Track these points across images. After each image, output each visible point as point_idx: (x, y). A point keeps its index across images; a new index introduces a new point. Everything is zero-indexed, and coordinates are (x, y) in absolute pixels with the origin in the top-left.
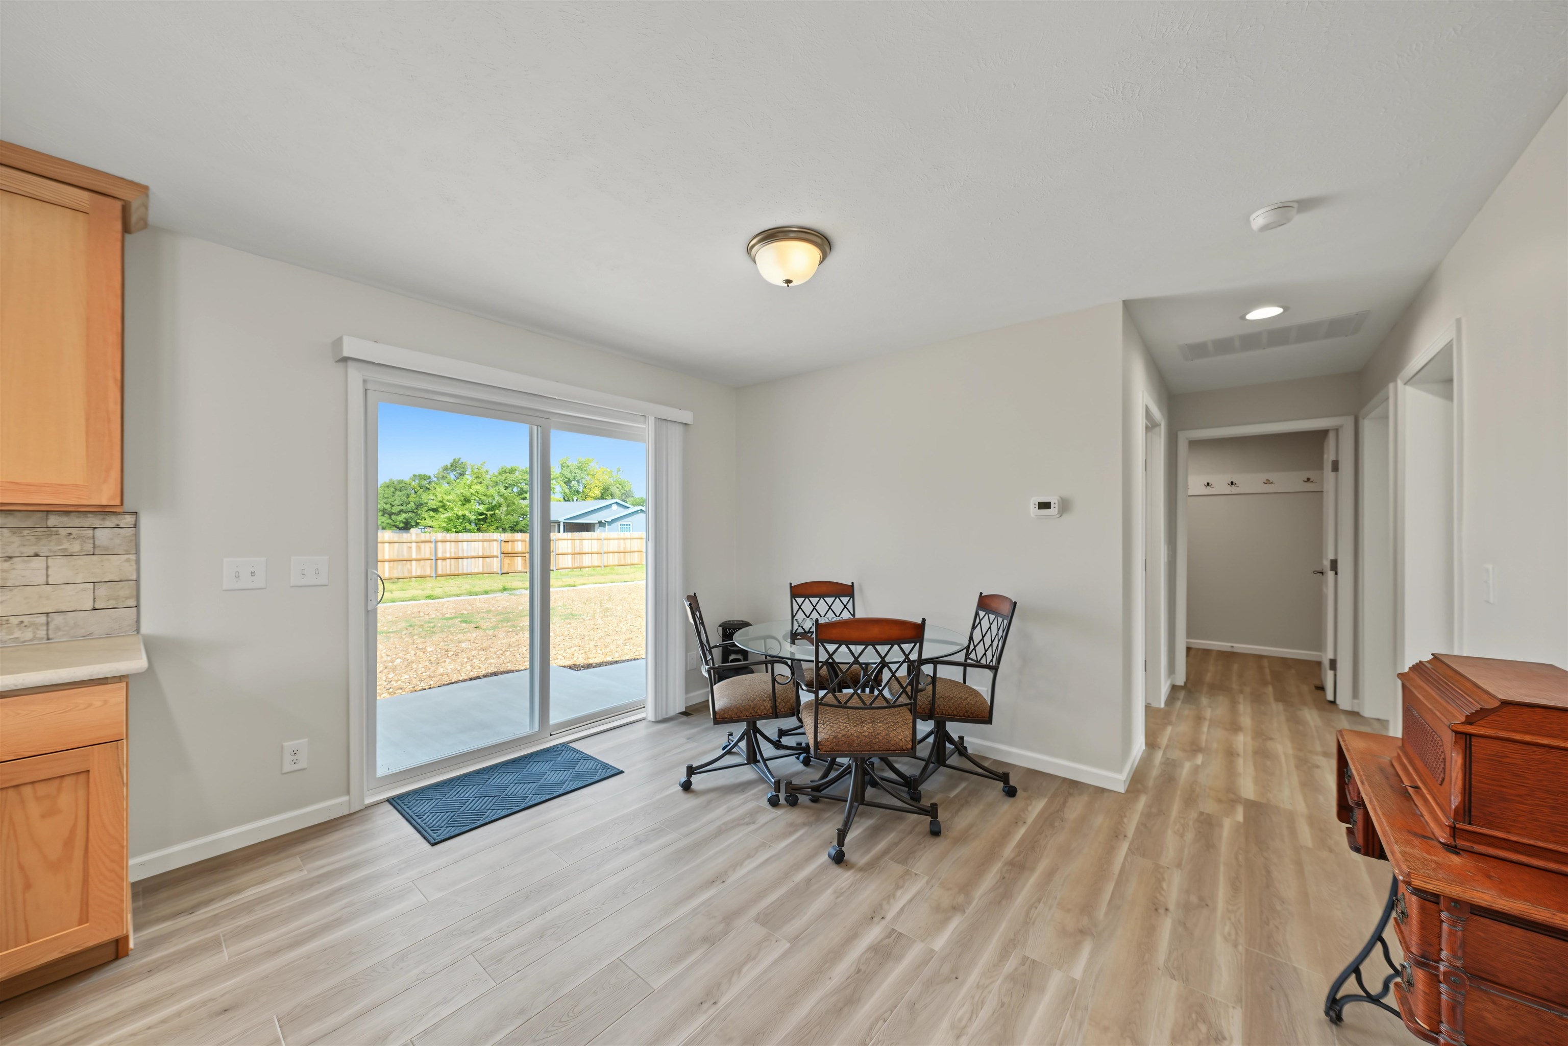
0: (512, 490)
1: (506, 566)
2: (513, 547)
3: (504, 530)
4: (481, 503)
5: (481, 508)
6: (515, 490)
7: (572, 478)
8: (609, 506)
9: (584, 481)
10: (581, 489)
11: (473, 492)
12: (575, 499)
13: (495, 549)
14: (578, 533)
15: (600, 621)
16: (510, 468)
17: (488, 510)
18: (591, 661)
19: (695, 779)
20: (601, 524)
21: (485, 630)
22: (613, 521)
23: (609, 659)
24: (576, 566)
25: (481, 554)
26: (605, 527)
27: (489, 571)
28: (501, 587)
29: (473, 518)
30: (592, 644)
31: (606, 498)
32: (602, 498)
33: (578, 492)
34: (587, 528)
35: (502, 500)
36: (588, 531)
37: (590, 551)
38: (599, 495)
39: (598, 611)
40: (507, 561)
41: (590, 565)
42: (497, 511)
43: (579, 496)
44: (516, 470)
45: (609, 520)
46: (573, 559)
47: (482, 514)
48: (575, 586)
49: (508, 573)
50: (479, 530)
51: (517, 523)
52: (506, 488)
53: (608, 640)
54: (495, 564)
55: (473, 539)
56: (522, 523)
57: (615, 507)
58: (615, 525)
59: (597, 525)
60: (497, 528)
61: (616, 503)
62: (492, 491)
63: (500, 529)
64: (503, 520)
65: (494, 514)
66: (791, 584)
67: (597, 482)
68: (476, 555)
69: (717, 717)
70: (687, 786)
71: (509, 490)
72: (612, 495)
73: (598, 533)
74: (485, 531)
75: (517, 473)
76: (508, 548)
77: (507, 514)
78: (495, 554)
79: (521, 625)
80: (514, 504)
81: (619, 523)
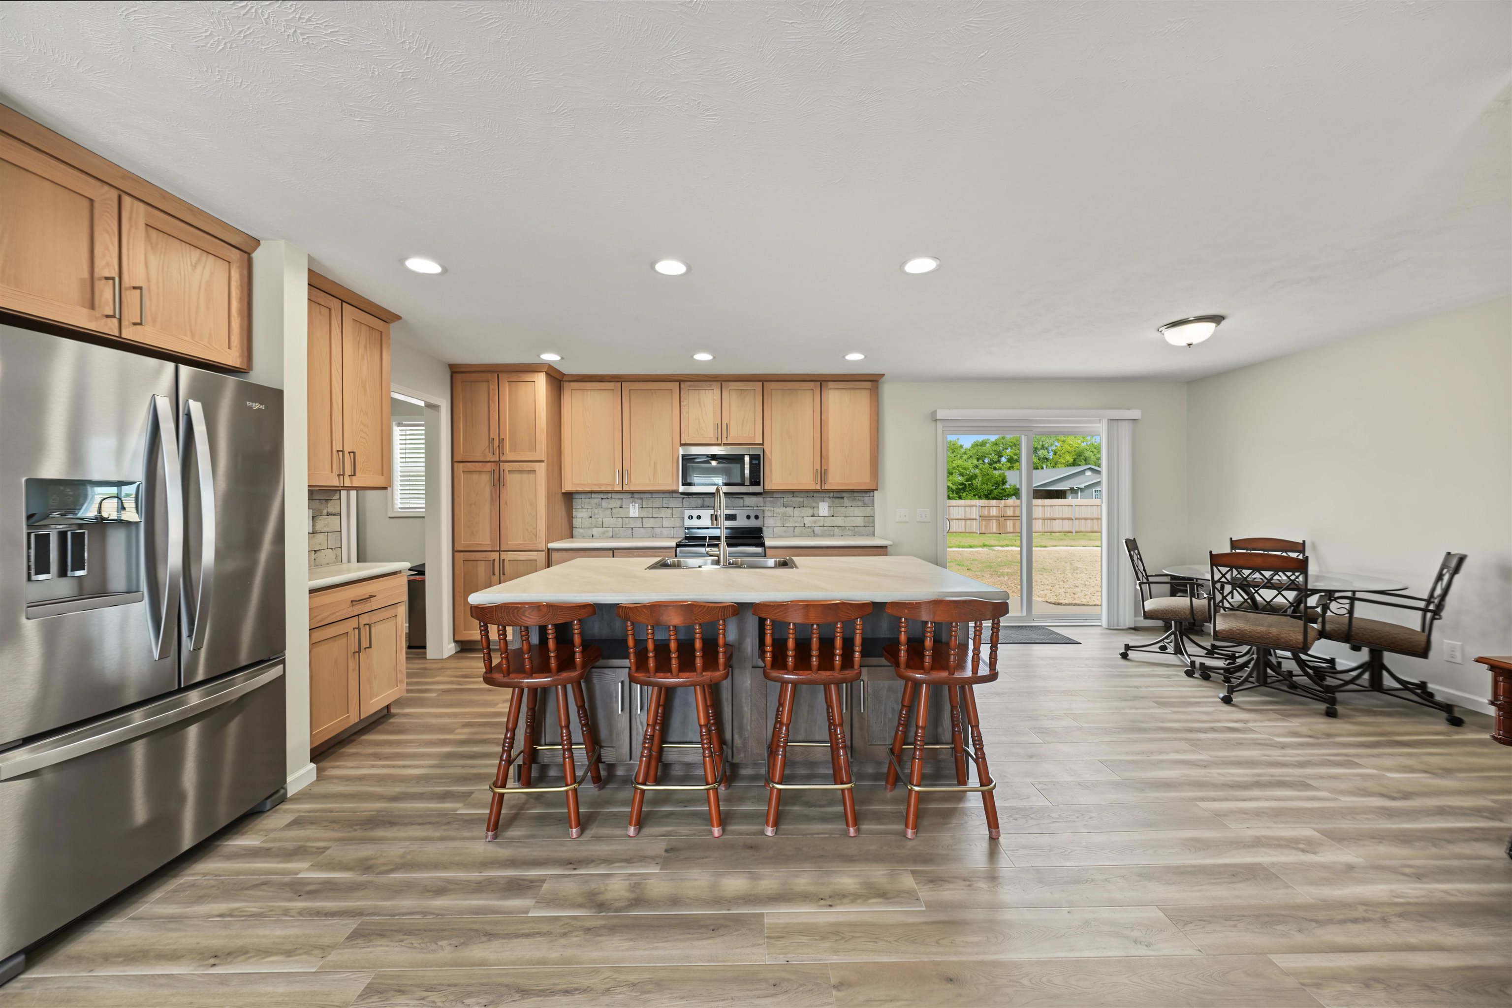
0: (983, 461)
1: (983, 527)
2: (989, 511)
3: (980, 498)
4: (961, 475)
5: (960, 479)
6: (986, 461)
7: (1039, 447)
8: (1083, 472)
9: (1054, 448)
10: (1051, 455)
11: (954, 465)
12: (1045, 466)
13: (974, 513)
14: (1048, 500)
15: (1070, 575)
16: (981, 441)
17: (967, 480)
18: (1061, 601)
19: (1129, 652)
20: (1073, 491)
21: (975, 572)
22: (1087, 487)
23: (1078, 602)
24: (1046, 530)
25: (963, 517)
26: (1078, 494)
27: (969, 531)
28: (981, 544)
29: (954, 487)
30: (1062, 591)
31: (1080, 463)
32: (1074, 464)
33: (1047, 459)
34: (1059, 494)
35: (977, 471)
36: (1058, 498)
37: (1060, 516)
38: (1071, 460)
39: (1068, 568)
40: (984, 523)
41: (1061, 530)
42: (974, 482)
43: (1048, 463)
44: (986, 443)
45: (1082, 486)
46: (1043, 524)
47: (962, 484)
48: (1045, 547)
49: (985, 533)
50: (960, 498)
51: (991, 491)
52: (978, 460)
53: (1077, 589)
54: (974, 526)
55: (957, 504)
56: (996, 492)
57: (1088, 473)
58: (1087, 492)
59: (1068, 493)
60: (974, 495)
61: (1090, 469)
62: (969, 464)
63: (977, 497)
64: (979, 489)
65: (972, 484)
66: (1231, 539)
67: (1068, 448)
68: (960, 517)
69: (1146, 614)
70: (1124, 656)
71: (981, 461)
72: (1085, 460)
73: (1070, 500)
74: (965, 499)
75: (988, 445)
76: (985, 512)
77: (983, 484)
78: (974, 517)
79: (1001, 571)
80: (988, 474)
81: (1094, 490)
